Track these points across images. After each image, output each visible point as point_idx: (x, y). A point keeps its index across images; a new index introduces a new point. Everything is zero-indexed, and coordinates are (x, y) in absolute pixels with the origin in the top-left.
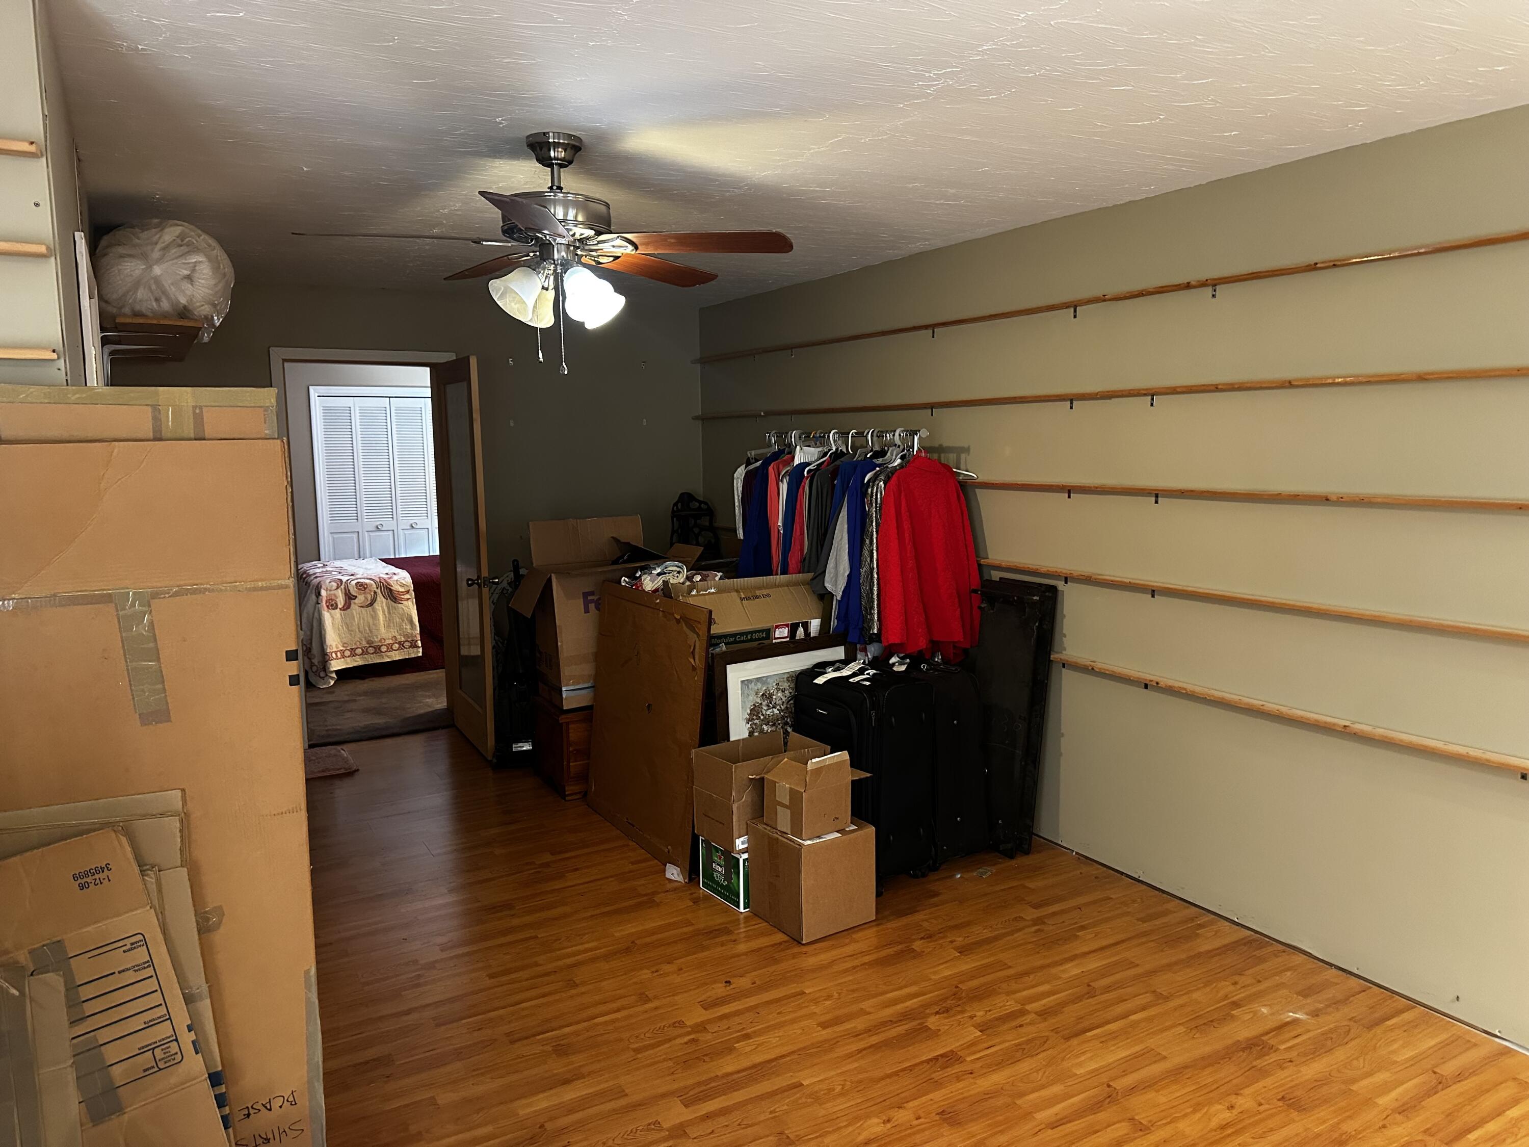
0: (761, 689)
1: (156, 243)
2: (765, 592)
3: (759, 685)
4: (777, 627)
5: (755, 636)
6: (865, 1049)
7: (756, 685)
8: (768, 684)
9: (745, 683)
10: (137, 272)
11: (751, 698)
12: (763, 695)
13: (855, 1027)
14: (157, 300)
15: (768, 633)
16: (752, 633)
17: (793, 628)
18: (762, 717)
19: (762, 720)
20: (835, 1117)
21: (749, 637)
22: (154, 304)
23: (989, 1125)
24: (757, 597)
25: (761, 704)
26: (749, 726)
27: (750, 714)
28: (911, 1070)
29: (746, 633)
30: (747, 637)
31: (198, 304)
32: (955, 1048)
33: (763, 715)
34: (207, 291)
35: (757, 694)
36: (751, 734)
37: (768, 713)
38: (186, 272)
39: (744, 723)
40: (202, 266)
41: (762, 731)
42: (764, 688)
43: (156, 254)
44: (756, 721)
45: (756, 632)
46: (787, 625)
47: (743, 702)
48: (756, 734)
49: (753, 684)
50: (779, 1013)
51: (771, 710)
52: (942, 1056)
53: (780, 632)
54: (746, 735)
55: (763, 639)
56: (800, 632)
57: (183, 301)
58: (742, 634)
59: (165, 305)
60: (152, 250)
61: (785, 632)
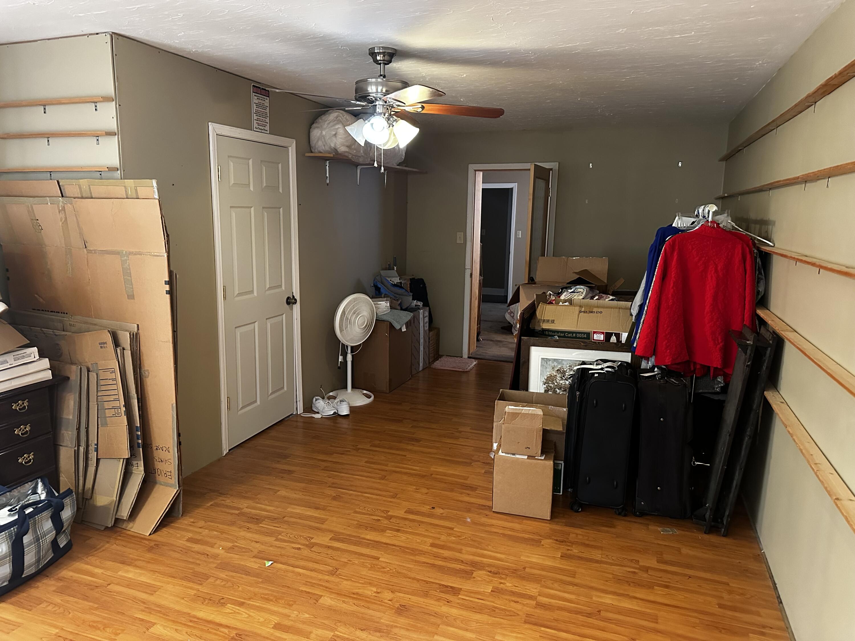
0: (557, 366)
1: (326, 121)
2: (600, 310)
3: (555, 364)
4: (594, 332)
5: (578, 336)
6: (427, 563)
7: (553, 363)
8: (563, 364)
9: (545, 360)
10: (318, 134)
11: (548, 370)
12: (558, 370)
13: (443, 554)
14: (324, 146)
15: (588, 335)
16: (576, 333)
17: (608, 336)
18: (556, 384)
19: (556, 386)
20: (364, 577)
21: (574, 335)
22: (323, 147)
23: (409, 624)
24: (592, 312)
25: (556, 375)
26: (545, 386)
27: (547, 380)
28: (427, 583)
29: (572, 333)
30: (572, 335)
31: (338, 147)
32: (464, 588)
33: (557, 382)
34: (342, 140)
35: (553, 368)
36: (546, 391)
37: (561, 382)
38: (334, 133)
39: (542, 384)
40: (340, 129)
41: (555, 392)
42: (559, 366)
43: (325, 126)
44: (551, 385)
45: (579, 333)
46: (603, 333)
47: (542, 371)
48: (550, 393)
49: (551, 362)
50: (426, 530)
51: (564, 381)
52: (451, 587)
53: (597, 336)
54: (543, 391)
55: (584, 338)
56: (613, 339)
57: (333, 145)
58: (569, 332)
59: (327, 148)
60: (324, 124)
61: (602, 337)
